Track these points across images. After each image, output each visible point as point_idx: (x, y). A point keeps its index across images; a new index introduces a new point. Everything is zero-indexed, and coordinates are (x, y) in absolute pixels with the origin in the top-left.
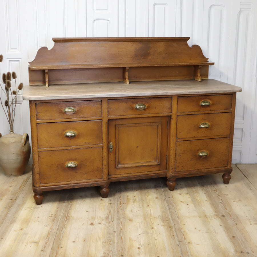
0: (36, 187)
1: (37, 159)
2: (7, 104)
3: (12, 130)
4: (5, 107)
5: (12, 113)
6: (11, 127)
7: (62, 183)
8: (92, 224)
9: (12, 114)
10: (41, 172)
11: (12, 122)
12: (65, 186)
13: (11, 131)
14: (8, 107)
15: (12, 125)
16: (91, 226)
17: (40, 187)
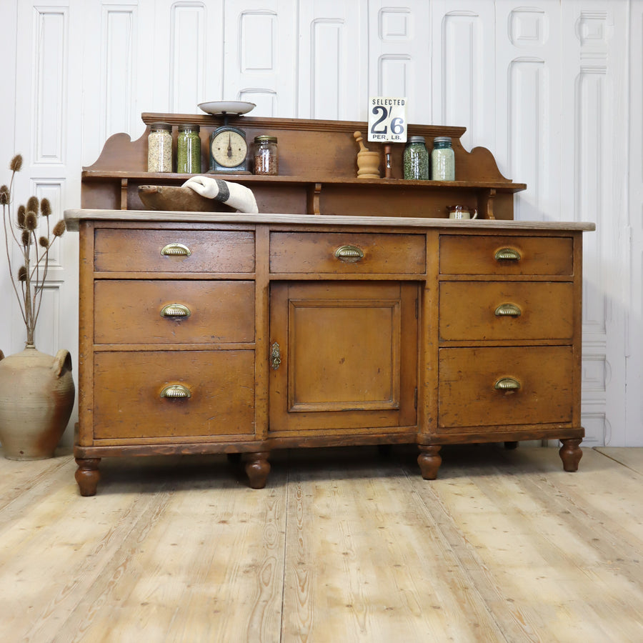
0: (84, 446)
1: (91, 370)
2: (23, 275)
3: (30, 342)
4: (18, 283)
5: (35, 297)
6: (30, 333)
7: (150, 440)
8: (224, 522)
9: (34, 300)
10: (97, 407)
11: (32, 321)
12: (157, 448)
13: (29, 344)
14: (25, 282)
15: (33, 329)
16: (222, 525)
17: (93, 446)
